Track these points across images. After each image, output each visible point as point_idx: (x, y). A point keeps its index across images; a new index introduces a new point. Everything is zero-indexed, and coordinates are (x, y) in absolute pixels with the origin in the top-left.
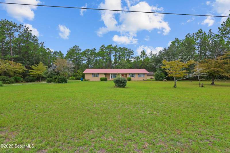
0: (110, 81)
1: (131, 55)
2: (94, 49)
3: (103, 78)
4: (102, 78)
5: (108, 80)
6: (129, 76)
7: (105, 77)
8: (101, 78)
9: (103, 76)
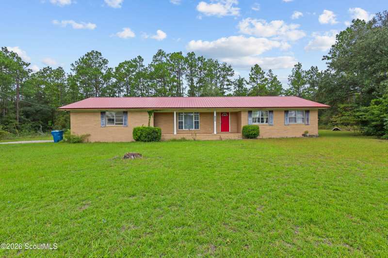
0: (174, 140)
1: (229, 78)
2: (140, 57)
3: (142, 130)
4: (139, 129)
5: (166, 136)
6: (251, 119)
7: (152, 125)
8: (135, 131)
9: (145, 122)
